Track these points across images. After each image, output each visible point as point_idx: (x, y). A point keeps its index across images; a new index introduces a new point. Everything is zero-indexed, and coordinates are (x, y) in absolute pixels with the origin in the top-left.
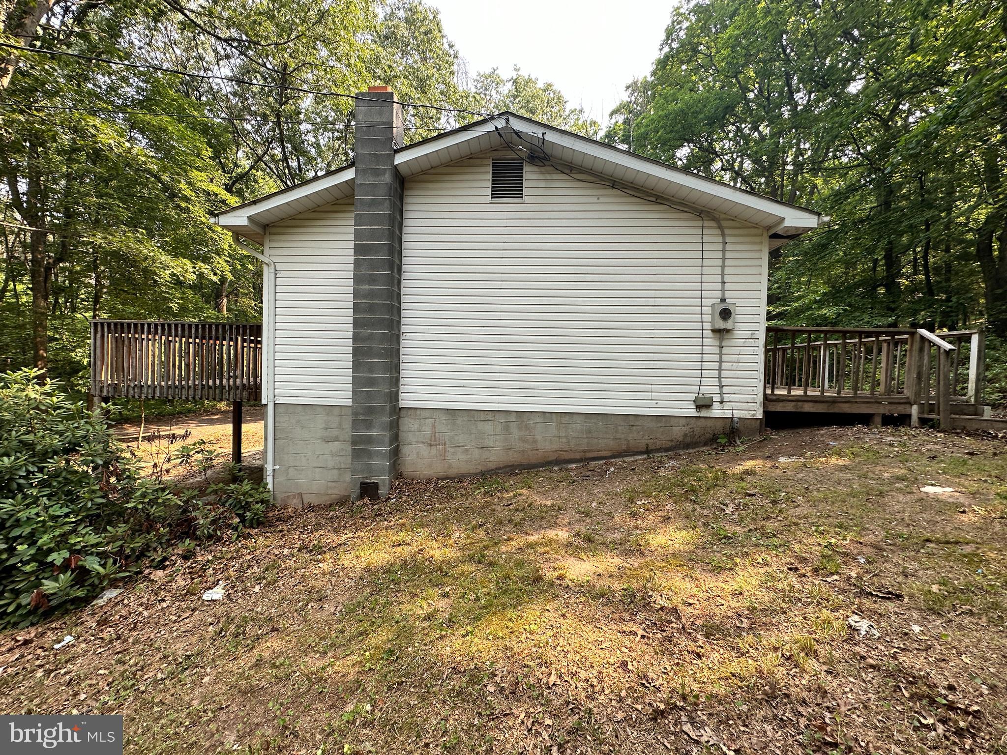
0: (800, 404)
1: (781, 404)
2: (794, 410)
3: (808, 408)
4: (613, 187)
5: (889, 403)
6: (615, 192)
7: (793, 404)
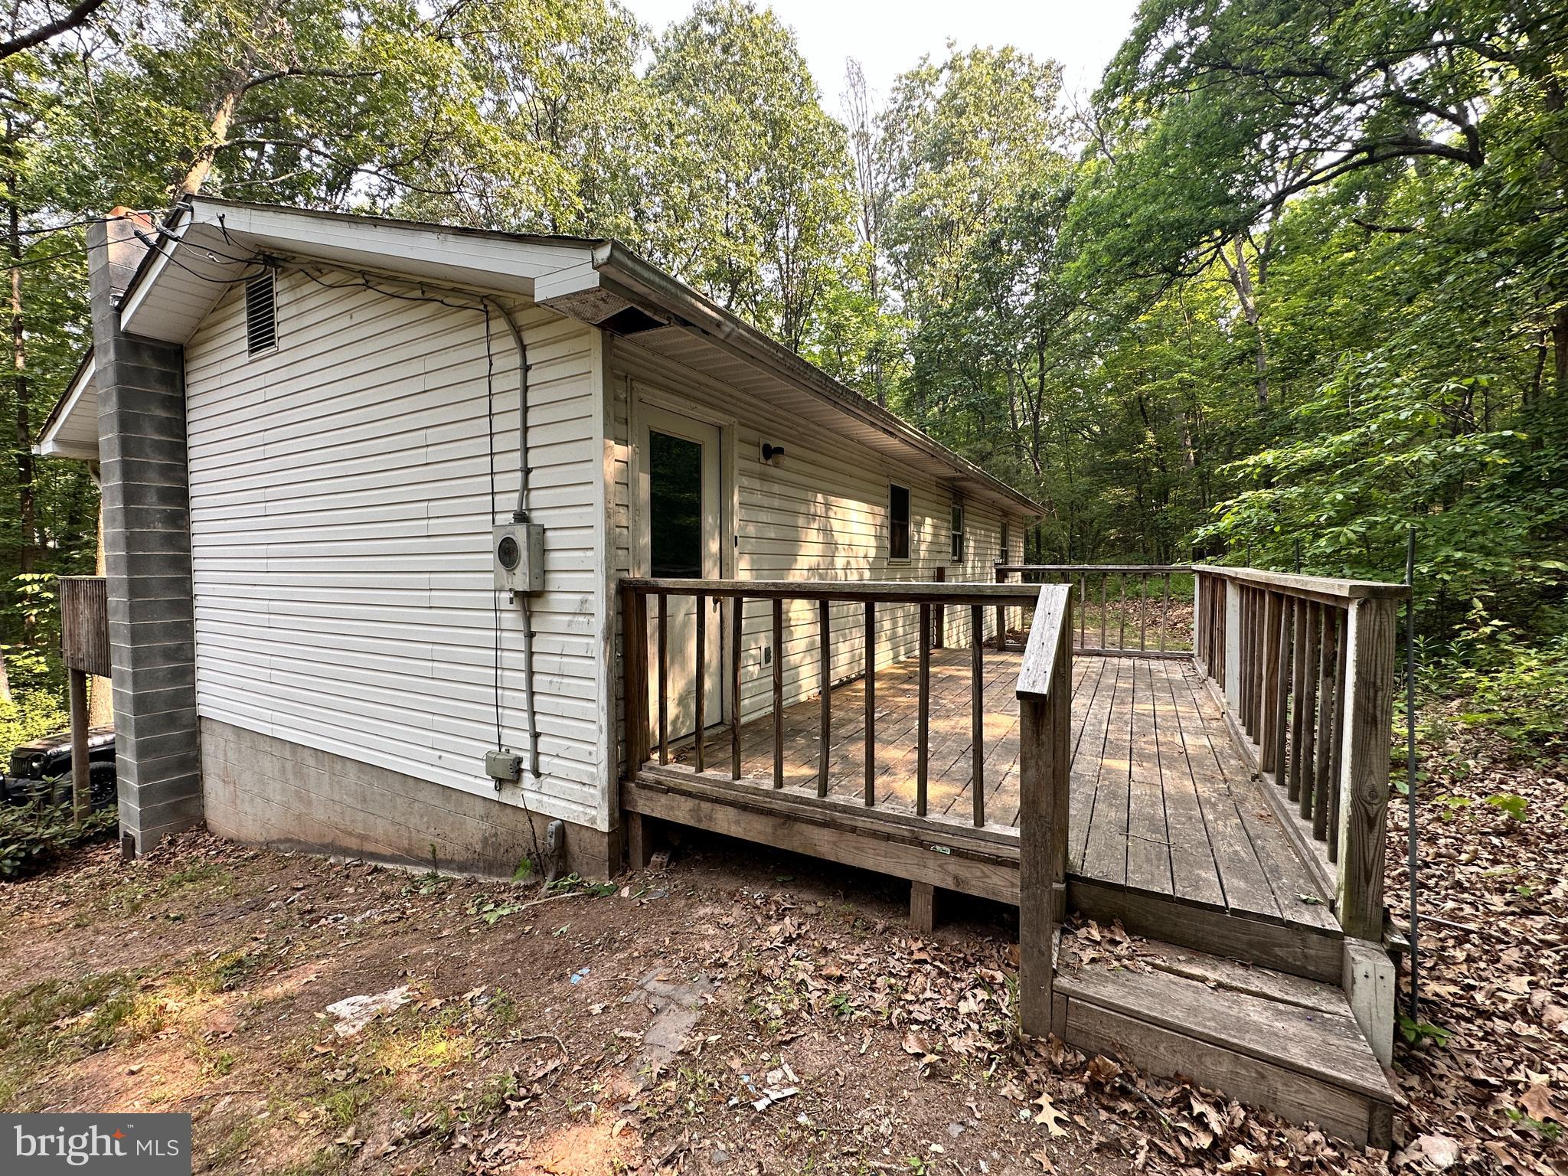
0: (706, 806)
1: (664, 799)
2: (692, 823)
3: (726, 823)
4: (367, 285)
5: (957, 852)
6: (371, 295)
7: (690, 803)
